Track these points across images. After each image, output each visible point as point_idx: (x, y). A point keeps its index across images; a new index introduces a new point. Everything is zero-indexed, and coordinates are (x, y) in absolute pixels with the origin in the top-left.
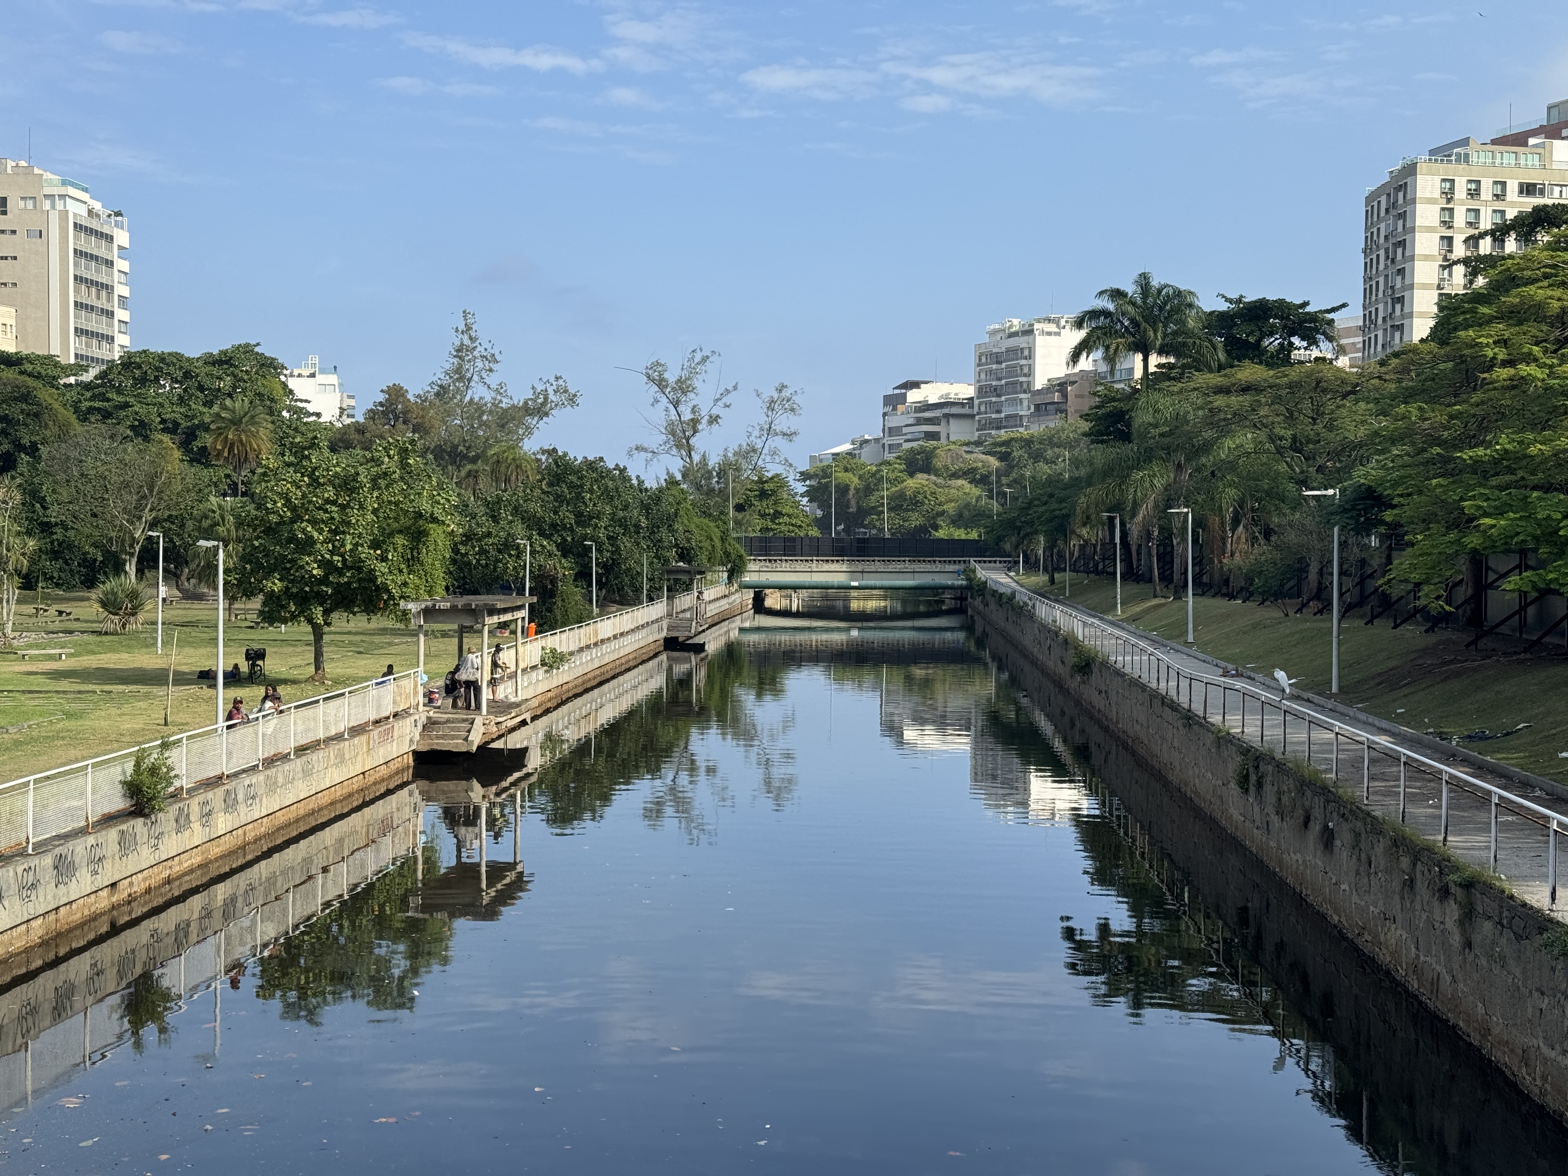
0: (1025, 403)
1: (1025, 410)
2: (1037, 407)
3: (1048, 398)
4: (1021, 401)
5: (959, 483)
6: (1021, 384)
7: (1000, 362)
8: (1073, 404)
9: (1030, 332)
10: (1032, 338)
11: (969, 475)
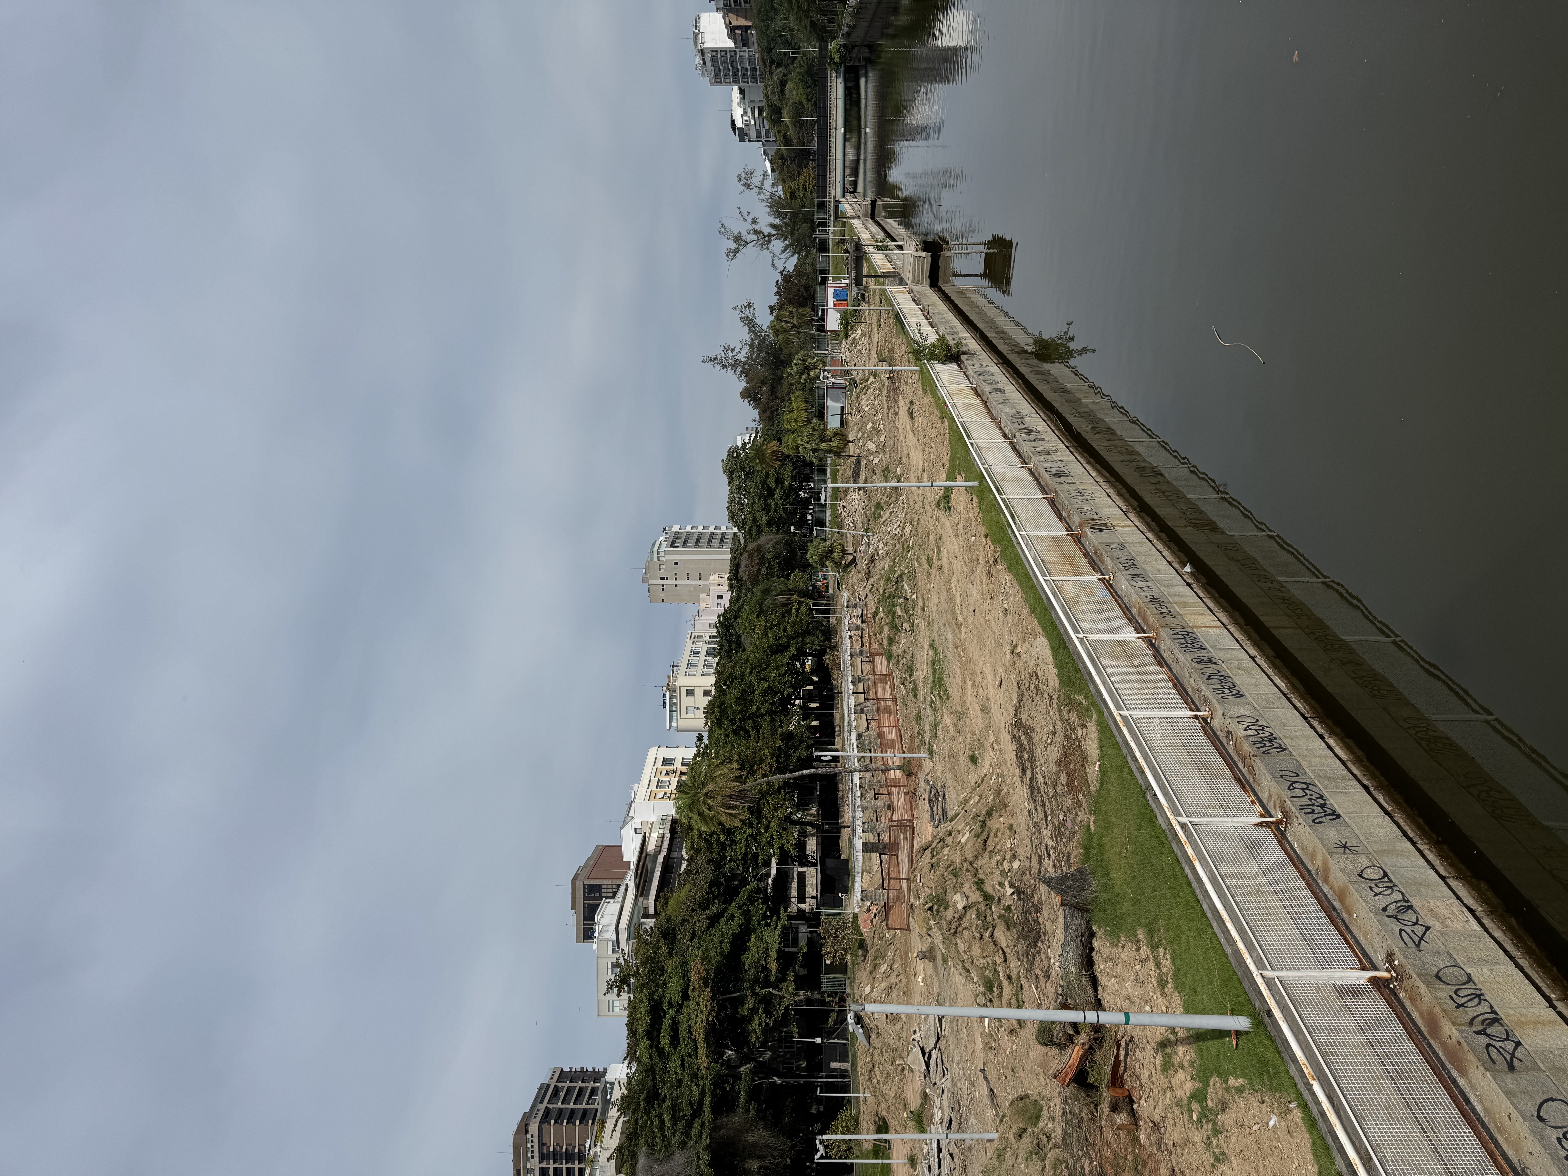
0: (742, 53)
1: (746, 53)
2: (744, 45)
3: (739, 39)
4: (741, 56)
5: (787, 91)
6: (731, 56)
7: (720, 70)
8: (742, 22)
9: (702, 52)
10: (706, 51)
11: (783, 83)
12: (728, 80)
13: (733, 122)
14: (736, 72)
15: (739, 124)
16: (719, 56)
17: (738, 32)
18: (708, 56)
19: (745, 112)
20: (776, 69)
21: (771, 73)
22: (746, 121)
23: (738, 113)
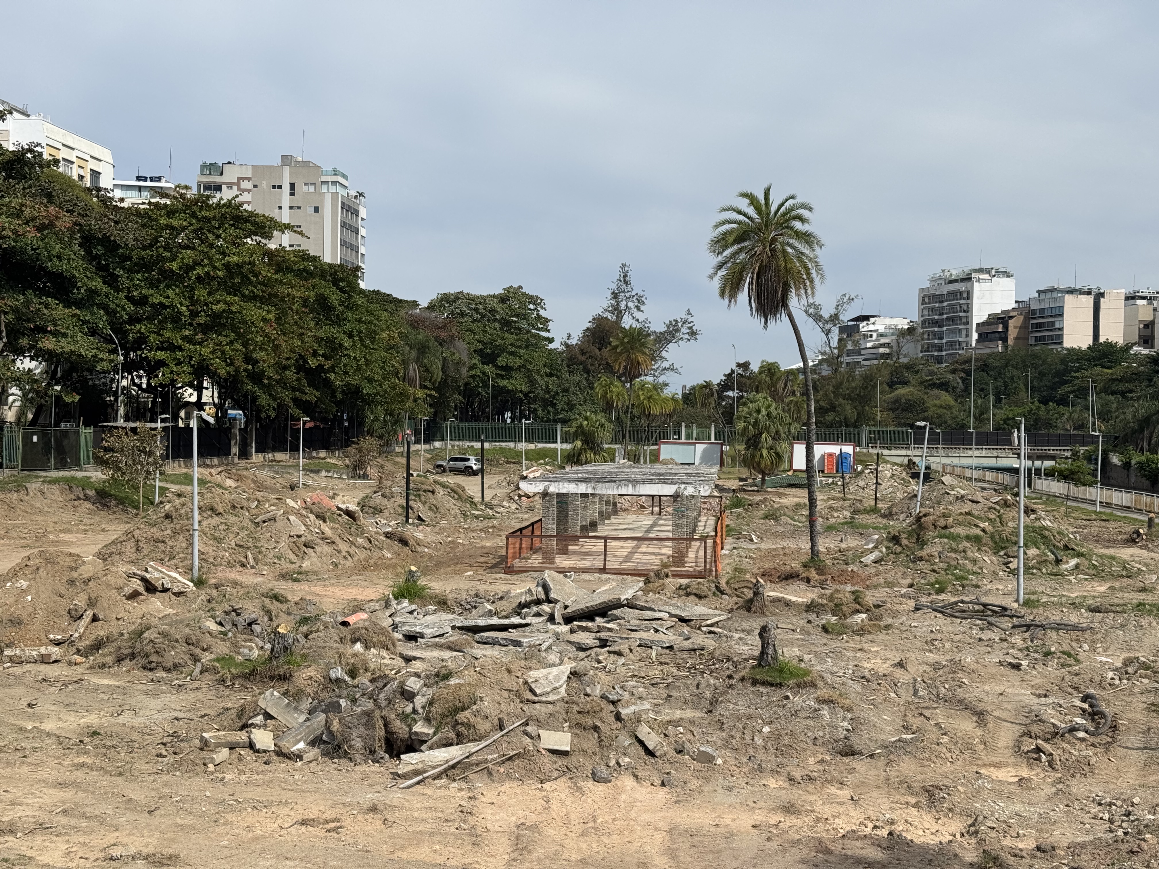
0: (964, 333)
1: (963, 337)
2: (981, 335)
3: (991, 328)
4: (960, 331)
5: (936, 392)
6: (960, 318)
7: (942, 302)
8: (1012, 333)
9: (968, 279)
10: (969, 284)
11: (944, 386)
12: (926, 312)
13: (866, 318)
14: (937, 323)
15: (864, 327)
16: (962, 302)
17: (1000, 328)
18: (962, 287)
19: (881, 335)
20: (961, 378)
21: (953, 371)
22: (871, 336)
23: (879, 325)
